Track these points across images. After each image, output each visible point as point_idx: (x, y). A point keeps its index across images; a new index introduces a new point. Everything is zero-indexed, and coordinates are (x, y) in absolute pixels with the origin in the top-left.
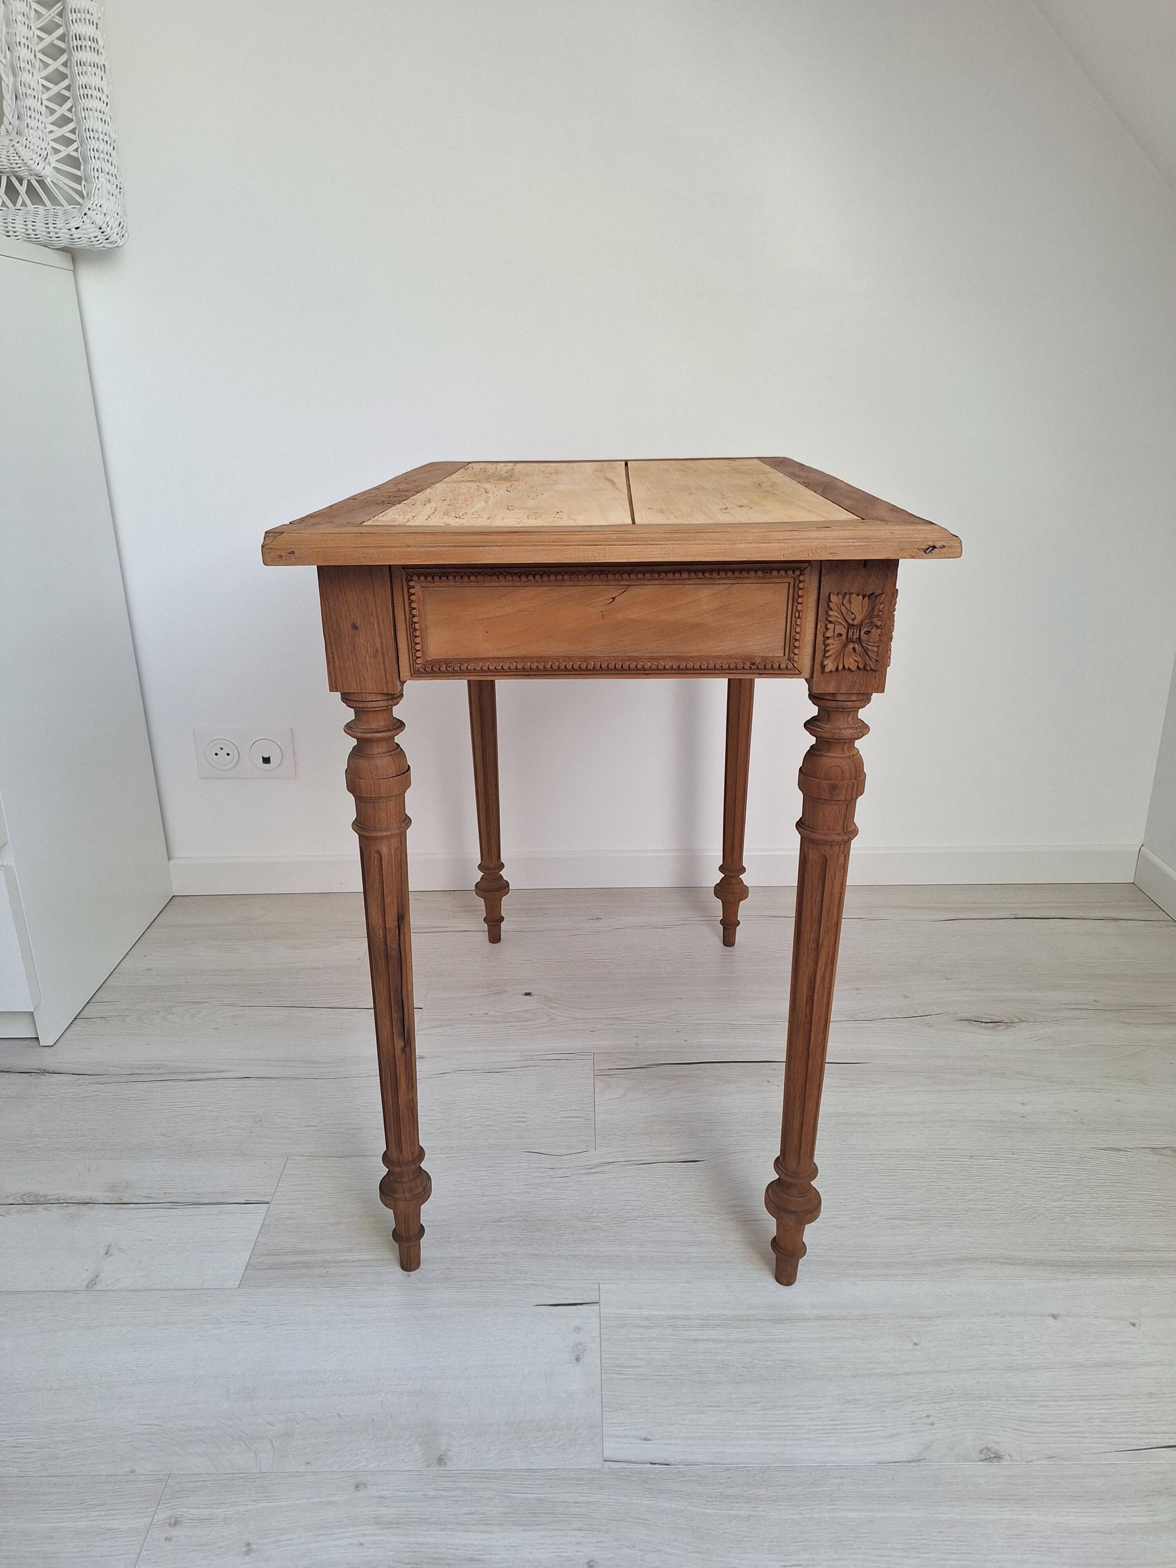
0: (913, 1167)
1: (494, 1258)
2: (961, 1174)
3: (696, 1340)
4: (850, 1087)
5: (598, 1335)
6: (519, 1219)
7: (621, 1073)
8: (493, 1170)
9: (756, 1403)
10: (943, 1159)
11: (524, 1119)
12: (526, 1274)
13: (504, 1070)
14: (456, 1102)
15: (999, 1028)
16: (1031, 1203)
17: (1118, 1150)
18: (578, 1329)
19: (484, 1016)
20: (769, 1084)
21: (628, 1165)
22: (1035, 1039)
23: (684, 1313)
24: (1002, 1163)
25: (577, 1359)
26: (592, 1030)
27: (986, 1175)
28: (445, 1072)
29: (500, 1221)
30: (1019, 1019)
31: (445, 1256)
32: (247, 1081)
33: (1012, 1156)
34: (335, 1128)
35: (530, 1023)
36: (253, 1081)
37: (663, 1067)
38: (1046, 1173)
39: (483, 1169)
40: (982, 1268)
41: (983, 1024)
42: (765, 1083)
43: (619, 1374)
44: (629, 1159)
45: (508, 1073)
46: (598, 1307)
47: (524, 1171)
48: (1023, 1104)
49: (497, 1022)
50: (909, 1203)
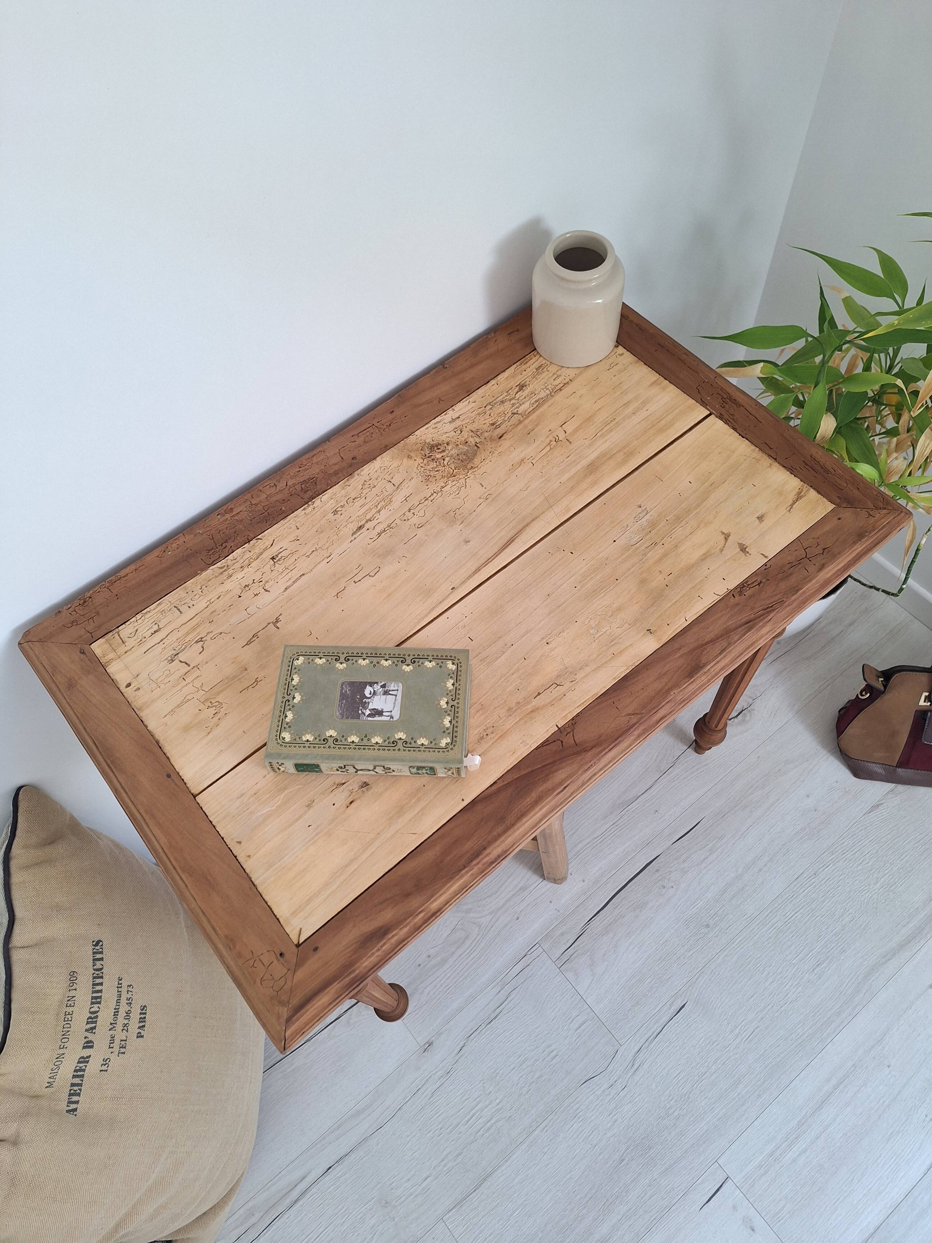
0: (794, 910)
1: (646, 1194)
2: (820, 896)
3: (794, 1160)
4: (711, 854)
5: (747, 1202)
6: (631, 1148)
7: (572, 952)
8: (579, 1118)
9: (853, 1180)
10: (803, 889)
11: (554, 1053)
12: (674, 1190)
13: (498, 1011)
14: (497, 1071)
15: (747, 718)
16: (867, 895)
17: (878, 806)
18: (735, 1208)
19: (430, 961)
20: (665, 890)
21: (650, 1043)
22: (772, 715)
23: (773, 1145)
24: (833, 868)
25: (753, 1230)
26: (516, 917)
27: (832, 886)
28: (461, 1045)
29: (623, 1160)
30: (750, 697)
31: (619, 1217)
32: (333, 1173)
33: (833, 856)
34: (445, 1166)
35: (468, 942)
36: (338, 1169)
37: (592, 923)
38: (858, 859)
39: (572, 1122)
40: (880, 974)
41: (736, 720)
42: (664, 890)
43: (779, 1221)
44: (647, 1036)
45: (504, 1011)
46: (731, 1181)
47: (597, 1103)
48: (808, 796)
49: (444, 961)
50: (813, 948)
